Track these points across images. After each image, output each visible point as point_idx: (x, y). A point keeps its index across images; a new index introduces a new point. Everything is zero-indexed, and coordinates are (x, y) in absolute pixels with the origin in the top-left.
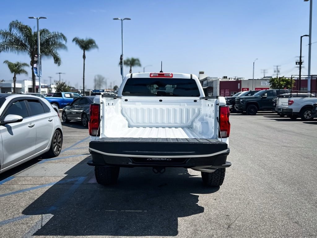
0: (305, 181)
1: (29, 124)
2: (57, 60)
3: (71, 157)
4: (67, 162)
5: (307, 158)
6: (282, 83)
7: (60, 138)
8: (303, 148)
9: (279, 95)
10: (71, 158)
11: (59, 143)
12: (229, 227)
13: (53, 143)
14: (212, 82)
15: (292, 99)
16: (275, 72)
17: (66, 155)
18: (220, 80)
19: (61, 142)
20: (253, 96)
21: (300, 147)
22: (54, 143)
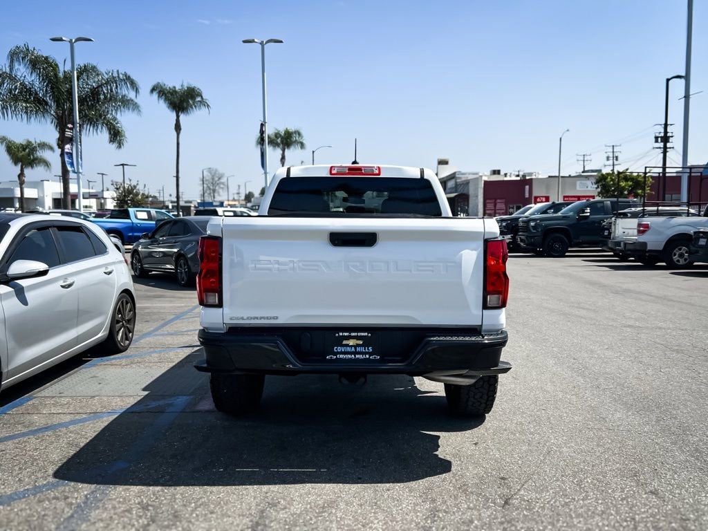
0: (673, 403)
1: (62, 281)
2: (116, 136)
3: (155, 352)
4: (147, 364)
5: (678, 352)
6: (623, 184)
7: (130, 311)
8: (669, 329)
9: (617, 211)
10: (156, 355)
11: (129, 321)
12: (506, 503)
13: (114, 321)
14: (467, 183)
15: (647, 220)
16: (608, 158)
17: (143, 348)
18: (485, 178)
19: (132, 321)
20: (559, 214)
21: (664, 328)
22: (118, 322)
